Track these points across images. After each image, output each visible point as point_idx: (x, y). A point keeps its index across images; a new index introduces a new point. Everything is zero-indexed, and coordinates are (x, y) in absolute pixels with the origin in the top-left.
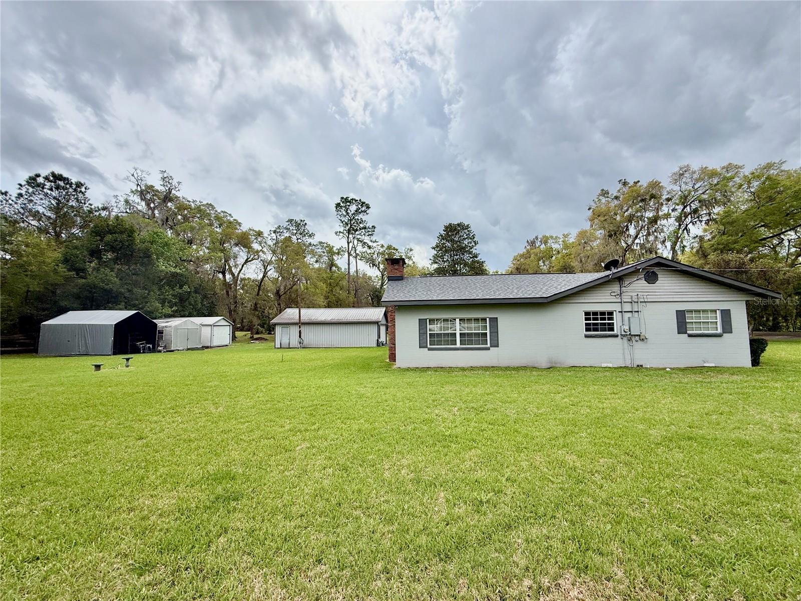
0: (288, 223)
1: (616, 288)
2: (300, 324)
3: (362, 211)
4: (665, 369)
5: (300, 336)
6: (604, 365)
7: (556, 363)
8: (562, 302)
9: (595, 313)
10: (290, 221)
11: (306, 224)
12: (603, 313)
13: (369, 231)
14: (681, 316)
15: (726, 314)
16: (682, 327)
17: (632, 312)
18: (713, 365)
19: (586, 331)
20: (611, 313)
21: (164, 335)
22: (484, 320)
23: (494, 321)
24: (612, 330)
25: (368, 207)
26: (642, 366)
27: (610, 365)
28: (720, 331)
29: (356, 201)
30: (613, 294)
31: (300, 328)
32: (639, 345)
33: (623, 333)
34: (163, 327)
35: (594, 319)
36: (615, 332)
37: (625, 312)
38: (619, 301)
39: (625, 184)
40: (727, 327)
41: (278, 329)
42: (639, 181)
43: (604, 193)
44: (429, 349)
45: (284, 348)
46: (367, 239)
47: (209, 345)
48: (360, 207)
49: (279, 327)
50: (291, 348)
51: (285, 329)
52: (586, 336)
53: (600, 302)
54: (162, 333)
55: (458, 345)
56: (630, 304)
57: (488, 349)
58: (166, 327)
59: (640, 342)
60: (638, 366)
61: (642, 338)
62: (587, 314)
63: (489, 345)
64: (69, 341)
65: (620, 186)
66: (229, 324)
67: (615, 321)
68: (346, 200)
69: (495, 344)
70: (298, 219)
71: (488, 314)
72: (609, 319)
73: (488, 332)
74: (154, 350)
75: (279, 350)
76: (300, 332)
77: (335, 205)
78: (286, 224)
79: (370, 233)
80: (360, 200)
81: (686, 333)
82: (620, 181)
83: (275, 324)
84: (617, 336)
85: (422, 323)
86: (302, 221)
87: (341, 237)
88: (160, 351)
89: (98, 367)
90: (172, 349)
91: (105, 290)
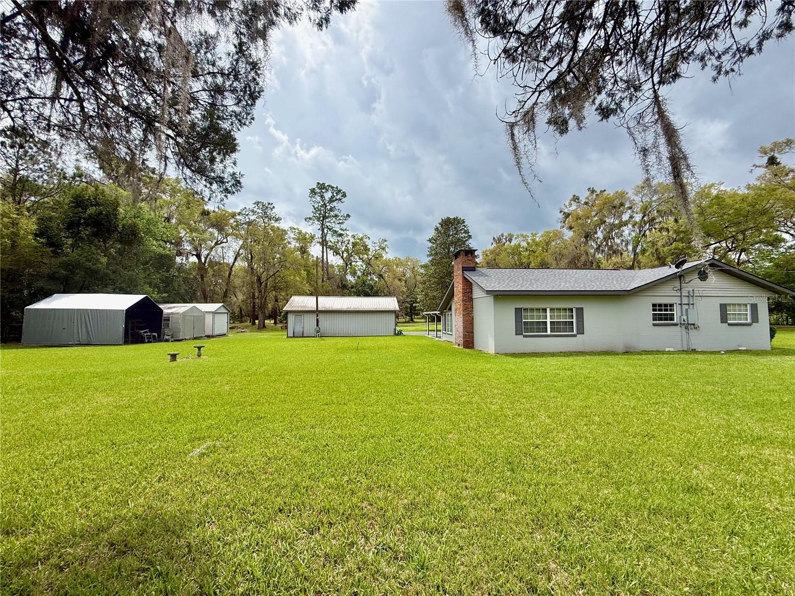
0: (254, 206)
1: (677, 284)
2: (317, 312)
3: (336, 200)
4: (720, 352)
5: (317, 325)
6: (667, 349)
7: (630, 348)
8: (640, 294)
9: (660, 305)
10: (257, 203)
11: (274, 207)
12: (666, 305)
13: (340, 219)
14: (723, 308)
15: (754, 307)
16: (724, 319)
17: (688, 304)
18: (745, 348)
19: (653, 320)
20: (672, 305)
21: (170, 322)
22: (571, 310)
23: (580, 311)
24: (672, 319)
25: (344, 195)
26: (695, 350)
27: (672, 349)
28: (749, 321)
29: (332, 188)
30: (675, 289)
31: (317, 316)
32: (692, 332)
33: (683, 322)
34: (169, 314)
35: (660, 310)
36: (675, 321)
37: (684, 304)
38: (680, 295)
39: (593, 191)
40: (755, 319)
41: (291, 318)
42: (605, 190)
43: (576, 199)
44: (525, 336)
45: (297, 337)
46: (337, 228)
47: (210, 333)
48: (335, 195)
49: (292, 315)
50: (305, 337)
51: (298, 318)
52: (654, 325)
53: (666, 296)
54: (169, 320)
55: (549, 332)
56: (687, 298)
57: (575, 336)
58: (172, 313)
59: (694, 330)
60: (692, 350)
61: (696, 326)
62: (654, 305)
63: (575, 332)
64: (64, 329)
65: (588, 193)
66: (227, 312)
67: (675, 312)
68: (322, 187)
69: (581, 331)
70: (265, 202)
71: (574, 305)
72: (671, 310)
73: (574, 320)
74: (159, 339)
75: (291, 339)
76: (317, 320)
77: (310, 191)
78: (252, 206)
79: (340, 221)
80: (337, 188)
81: (727, 322)
82: (589, 188)
83: (287, 312)
84: (676, 325)
85: (518, 311)
86: (269, 204)
87: (310, 224)
88: (167, 341)
89: (174, 357)
90: (181, 338)
91: (92, 271)
